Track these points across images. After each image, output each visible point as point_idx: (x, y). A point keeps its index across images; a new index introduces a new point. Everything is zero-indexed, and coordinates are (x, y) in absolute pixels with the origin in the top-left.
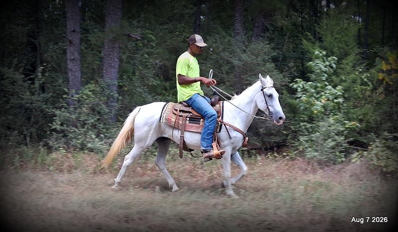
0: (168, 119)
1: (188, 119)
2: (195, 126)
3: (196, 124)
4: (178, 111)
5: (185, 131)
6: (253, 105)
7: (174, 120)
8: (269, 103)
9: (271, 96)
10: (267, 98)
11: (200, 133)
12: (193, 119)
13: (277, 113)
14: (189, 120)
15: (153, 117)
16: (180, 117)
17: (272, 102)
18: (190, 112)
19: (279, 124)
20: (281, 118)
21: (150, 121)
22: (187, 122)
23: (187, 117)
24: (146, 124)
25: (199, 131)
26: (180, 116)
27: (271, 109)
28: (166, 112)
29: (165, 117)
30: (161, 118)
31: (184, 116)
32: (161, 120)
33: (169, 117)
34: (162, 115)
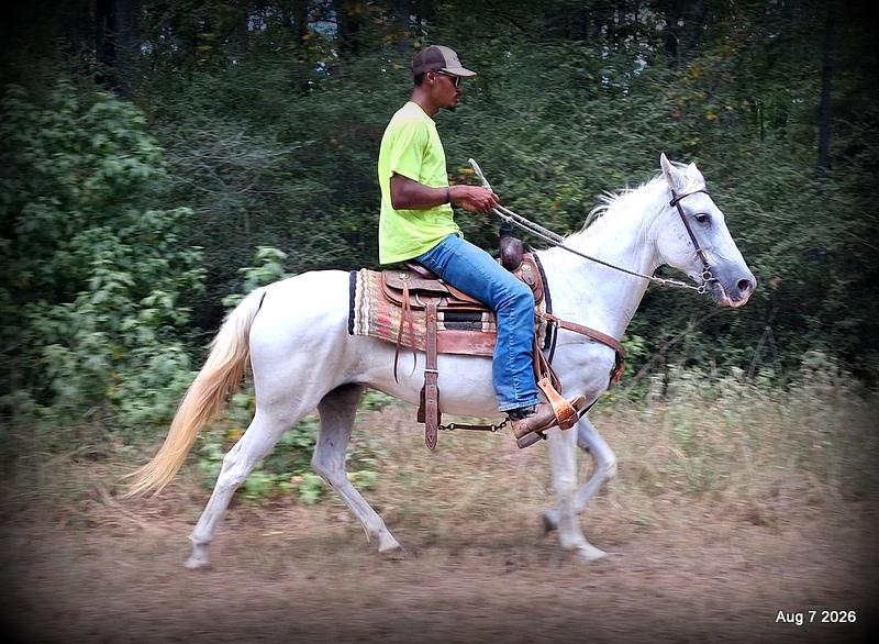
0: (379, 320)
1: (441, 316)
2: (468, 337)
3: (470, 329)
4: (406, 293)
5: (438, 353)
6: (645, 253)
7: (396, 323)
8: (704, 241)
9: (704, 219)
10: (695, 226)
11: (489, 358)
12: (463, 316)
13: (729, 269)
14: (446, 320)
15: (321, 318)
16: (415, 313)
17: (710, 238)
18: (444, 295)
19: (738, 304)
20: (743, 284)
21: (310, 332)
22: (441, 325)
23: (439, 311)
24: (299, 343)
25: (483, 350)
26: (413, 308)
27: (711, 259)
28: (367, 299)
29: (367, 315)
30: (355, 320)
31: (431, 307)
32: (356, 325)
33: (381, 315)
34: (355, 309)
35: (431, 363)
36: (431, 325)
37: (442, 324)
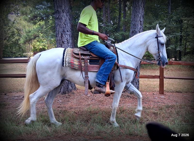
0: (71, 62)
1: (88, 61)
2: (96, 67)
3: (96, 64)
4: (80, 54)
5: (88, 71)
9: (163, 44)
10: (160, 45)
12: (93, 61)
13: (164, 58)
14: (90, 62)
18: (89, 55)
20: (166, 63)
23: (88, 59)
26: (82, 59)
27: (161, 55)
28: (67, 57)
29: (67, 61)
30: (64, 62)
31: (86, 59)
32: (64, 64)
33: (71, 61)
34: (64, 60)
35: (86, 74)
36: (86, 64)
37: (89, 63)
